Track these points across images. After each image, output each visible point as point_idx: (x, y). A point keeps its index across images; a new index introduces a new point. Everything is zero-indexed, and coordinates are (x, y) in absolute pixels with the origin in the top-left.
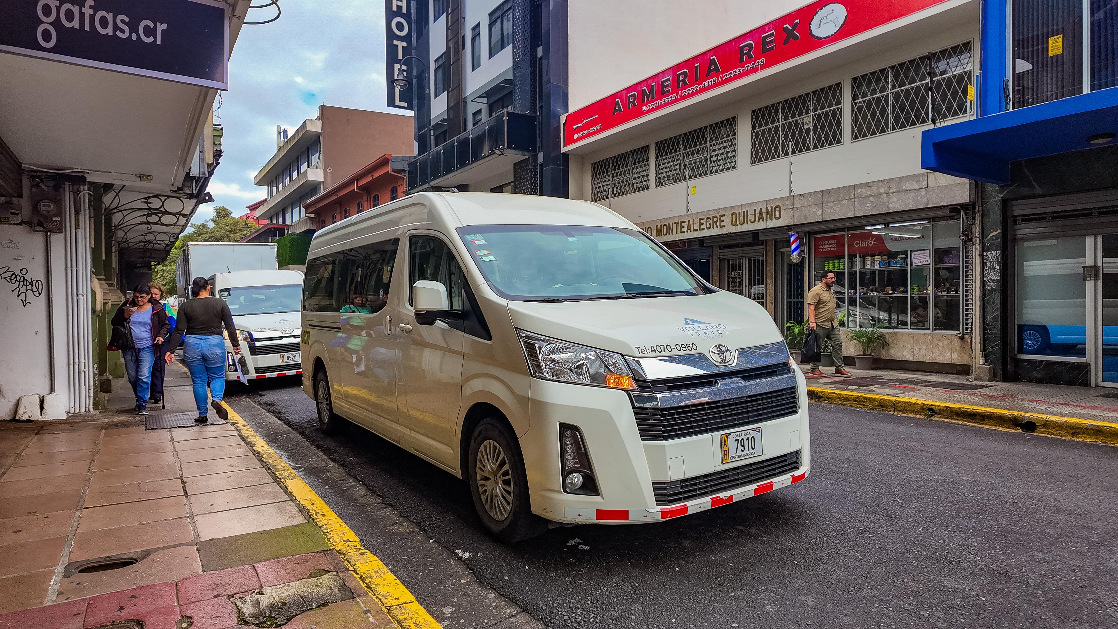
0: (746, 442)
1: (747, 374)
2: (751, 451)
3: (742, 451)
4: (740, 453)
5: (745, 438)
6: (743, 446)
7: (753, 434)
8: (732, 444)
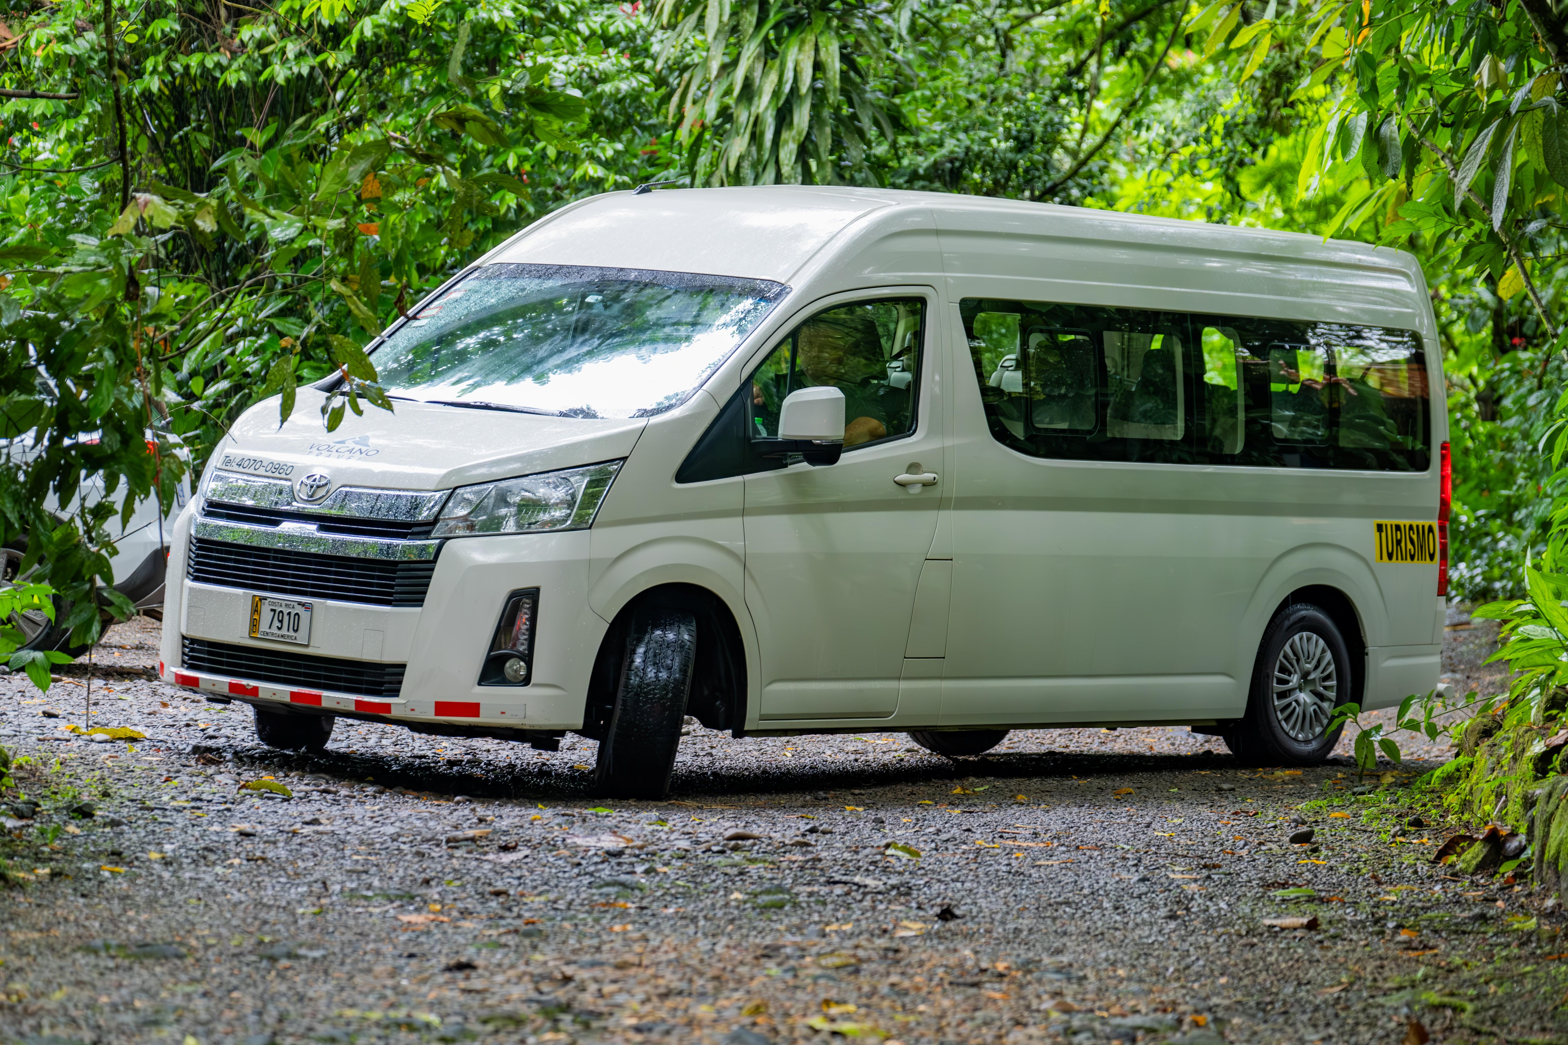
0: (286, 618)
1: (327, 523)
2: (292, 633)
3: (279, 629)
4: (274, 630)
5: (286, 611)
6: (281, 621)
7: (299, 610)
8: (266, 615)
